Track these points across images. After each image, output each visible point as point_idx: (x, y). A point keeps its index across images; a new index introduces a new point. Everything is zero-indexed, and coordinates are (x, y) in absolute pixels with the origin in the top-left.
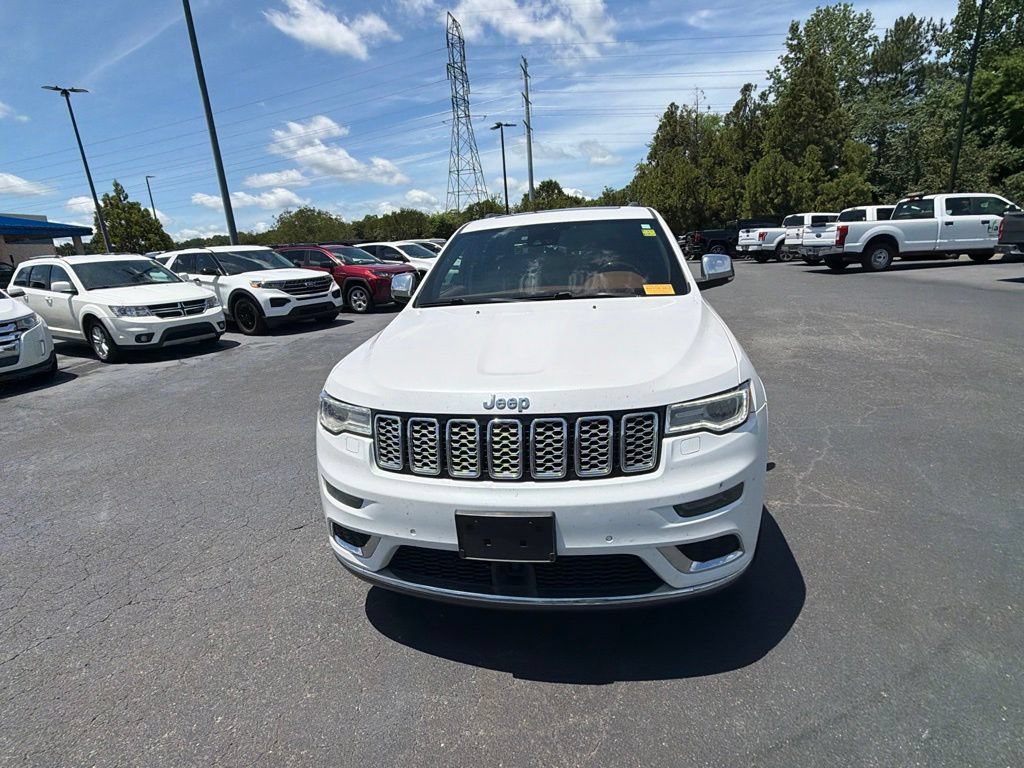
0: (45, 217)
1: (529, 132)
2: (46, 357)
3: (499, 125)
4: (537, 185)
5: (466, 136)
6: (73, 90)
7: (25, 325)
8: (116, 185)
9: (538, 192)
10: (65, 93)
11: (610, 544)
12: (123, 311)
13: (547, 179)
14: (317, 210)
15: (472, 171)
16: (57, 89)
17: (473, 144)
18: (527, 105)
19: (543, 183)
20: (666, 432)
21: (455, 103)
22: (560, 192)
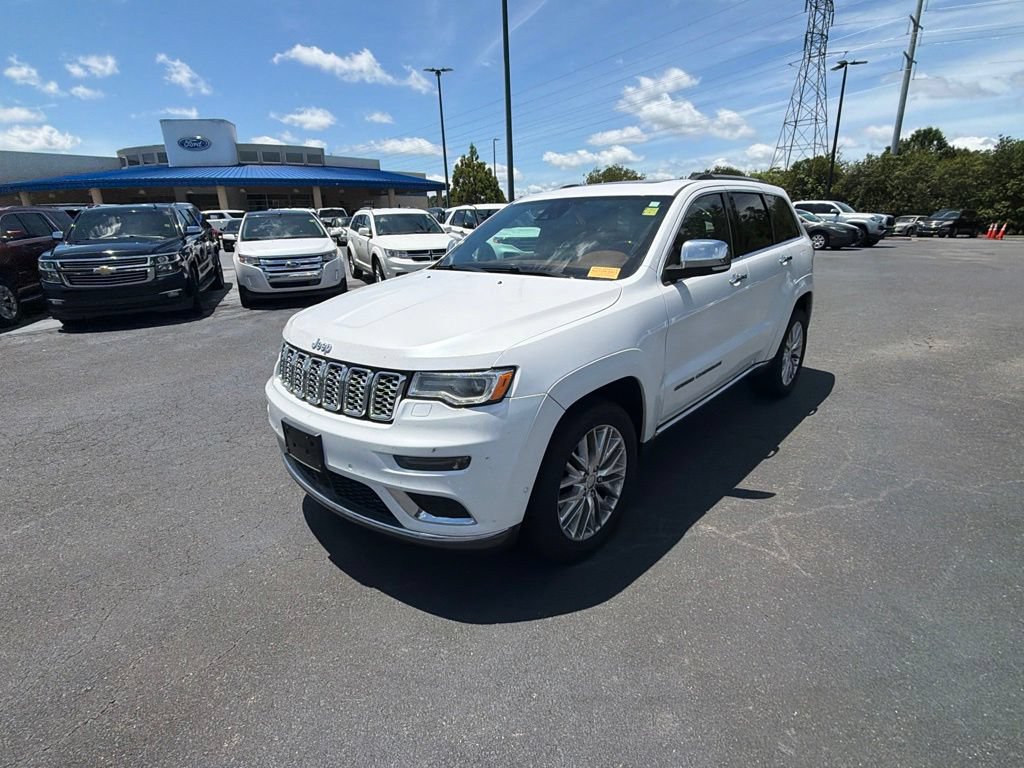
0: (424, 175)
1: (909, 67)
2: (338, 282)
3: (843, 64)
4: (906, 135)
5: (814, 79)
6: (443, 70)
7: (328, 257)
8: (472, 147)
9: (907, 145)
10: (438, 73)
11: (350, 470)
12: (393, 253)
13: (923, 127)
14: (625, 169)
15: (814, 121)
16: (433, 70)
17: (822, 89)
18: (916, 31)
19: (918, 132)
20: (409, 394)
21: (809, 40)
22: (942, 144)
